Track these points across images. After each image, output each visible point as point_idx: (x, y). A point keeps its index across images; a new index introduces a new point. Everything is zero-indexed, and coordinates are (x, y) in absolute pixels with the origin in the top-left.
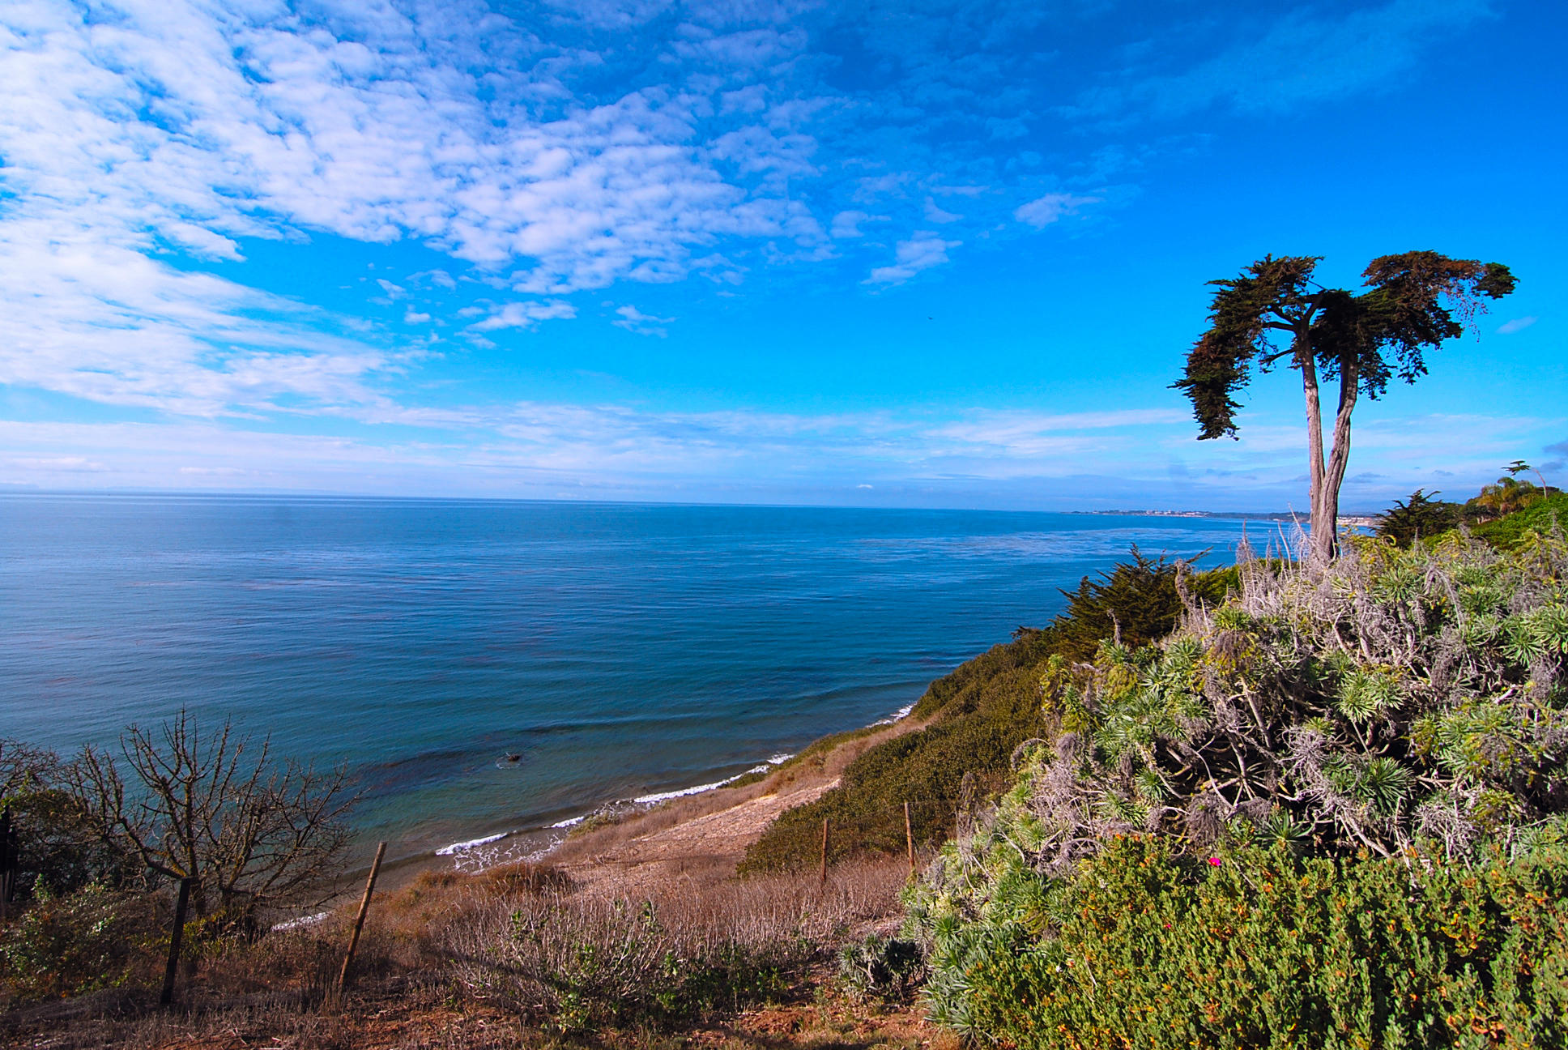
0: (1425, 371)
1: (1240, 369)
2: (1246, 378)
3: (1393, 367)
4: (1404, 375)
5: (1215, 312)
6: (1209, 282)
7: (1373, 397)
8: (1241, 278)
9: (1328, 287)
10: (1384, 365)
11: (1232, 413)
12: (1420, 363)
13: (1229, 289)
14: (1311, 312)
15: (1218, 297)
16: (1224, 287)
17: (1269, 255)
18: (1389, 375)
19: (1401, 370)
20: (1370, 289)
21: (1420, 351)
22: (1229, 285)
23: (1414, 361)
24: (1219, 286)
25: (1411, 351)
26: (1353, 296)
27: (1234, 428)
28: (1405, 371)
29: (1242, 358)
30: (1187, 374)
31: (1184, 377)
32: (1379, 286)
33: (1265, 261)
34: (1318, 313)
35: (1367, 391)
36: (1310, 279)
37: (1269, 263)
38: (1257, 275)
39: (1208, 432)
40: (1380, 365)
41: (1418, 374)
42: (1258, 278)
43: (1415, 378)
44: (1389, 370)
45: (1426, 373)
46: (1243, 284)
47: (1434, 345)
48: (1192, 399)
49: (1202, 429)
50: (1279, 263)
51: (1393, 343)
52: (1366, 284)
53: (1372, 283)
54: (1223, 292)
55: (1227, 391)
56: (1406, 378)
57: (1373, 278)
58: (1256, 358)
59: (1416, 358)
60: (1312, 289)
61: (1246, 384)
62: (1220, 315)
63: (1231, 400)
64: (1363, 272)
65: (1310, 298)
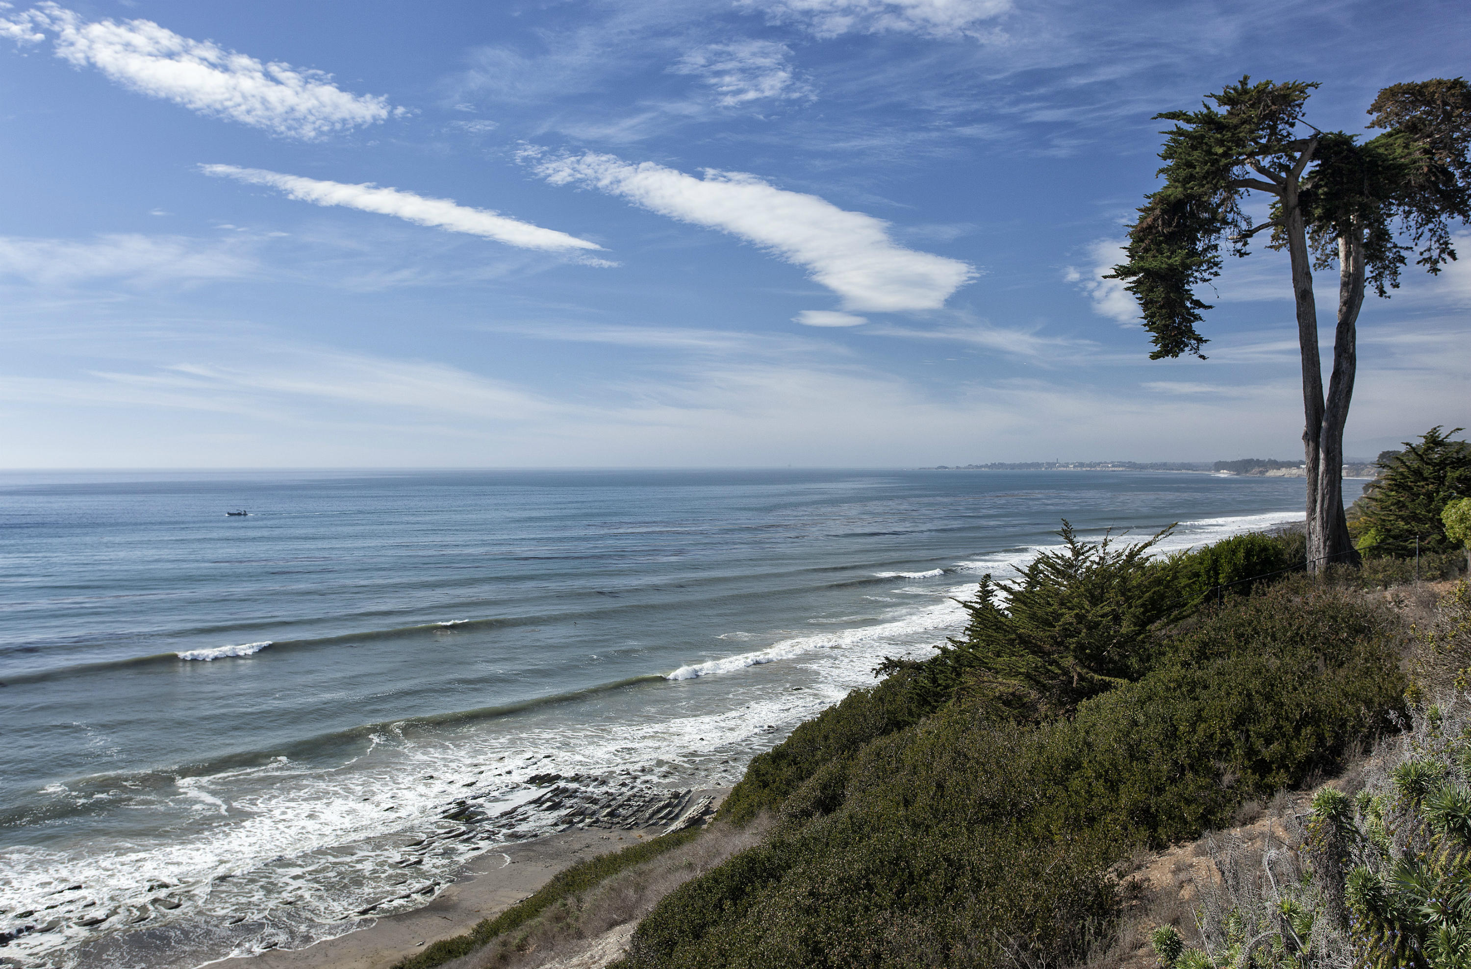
0: (1452, 254)
1: (1205, 250)
2: (1216, 264)
3: (1407, 248)
4: (1426, 260)
5: (1170, 162)
6: (1161, 115)
7: (1382, 292)
8: (1205, 111)
9: (1325, 130)
10: (1395, 246)
11: (1197, 318)
12: (1446, 243)
13: (1189, 127)
14: (1300, 164)
15: (1175, 141)
16: (1182, 124)
17: (1246, 78)
18: (1402, 260)
19: (1421, 254)
20: (1378, 132)
21: (1445, 226)
22: (1189, 120)
23: (1438, 241)
24: (1175, 121)
25: (1431, 226)
26: (1359, 142)
27: (1200, 340)
28: (1426, 255)
29: (1208, 232)
30: (1132, 256)
31: (1126, 262)
32: (1389, 129)
33: (1239, 87)
34: (1311, 166)
35: (1373, 283)
36: (1299, 117)
37: (1245, 92)
38: (1228, 108)
39: (1165, 346)
40: (1389, 245)
41: (1444, 260)
42: (1230, 113)
43: (1441, 265)
44: (1404, 253)
45: (1455, 259)
46: (1209, 120)
47: (1461, 218)
48: (1139, 295)
49: (1156, 342)
50: (1261, 91)
51: (1408, 214)
52: (1372, 125)
53: (1379, 123)
54: (1180, 132)
55: (1188, 283)
56: (1428, 266)
57: (1383, 114)
58: (1228, 232)
59: (1441, 237)
60: (1301, 132)
61: (1216, 274)
62: (1178, 166)
63: (1194, 298)
64: (1369, 108)
65: (1302, 144)
